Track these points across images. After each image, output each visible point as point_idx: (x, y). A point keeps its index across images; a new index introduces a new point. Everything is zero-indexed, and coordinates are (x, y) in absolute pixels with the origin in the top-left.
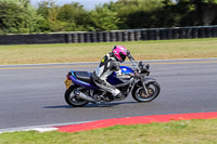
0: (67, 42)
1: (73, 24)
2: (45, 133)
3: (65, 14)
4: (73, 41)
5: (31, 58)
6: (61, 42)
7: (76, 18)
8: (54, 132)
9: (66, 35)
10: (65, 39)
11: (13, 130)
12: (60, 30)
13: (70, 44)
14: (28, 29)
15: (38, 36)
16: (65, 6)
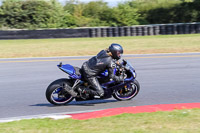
0: (91, 36)
1: (97, 19)
4: (96, 35)
5: (54, 51)
6: (86, 36)
7: (100, 14)
9: (90, 30)
10: (89, 33)
12: (85, 25)
13: (94, 38)
14: (55, 25)
15: (64, 31)
16: (91, 3)
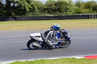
0: (88, 18)
1: (92, 10)
2: (79, 59)
3: (88, 6)
4: (91, 18)
6: (86, 18)
7: (93, 7)
8: (83, 58)
9: (88, 15)
10: (88, 17)
11: (65, 57)
12: (85, 13)
13: (90, 19)
14: (71, 13)
15: (75, 16)
16: (88, 2)
